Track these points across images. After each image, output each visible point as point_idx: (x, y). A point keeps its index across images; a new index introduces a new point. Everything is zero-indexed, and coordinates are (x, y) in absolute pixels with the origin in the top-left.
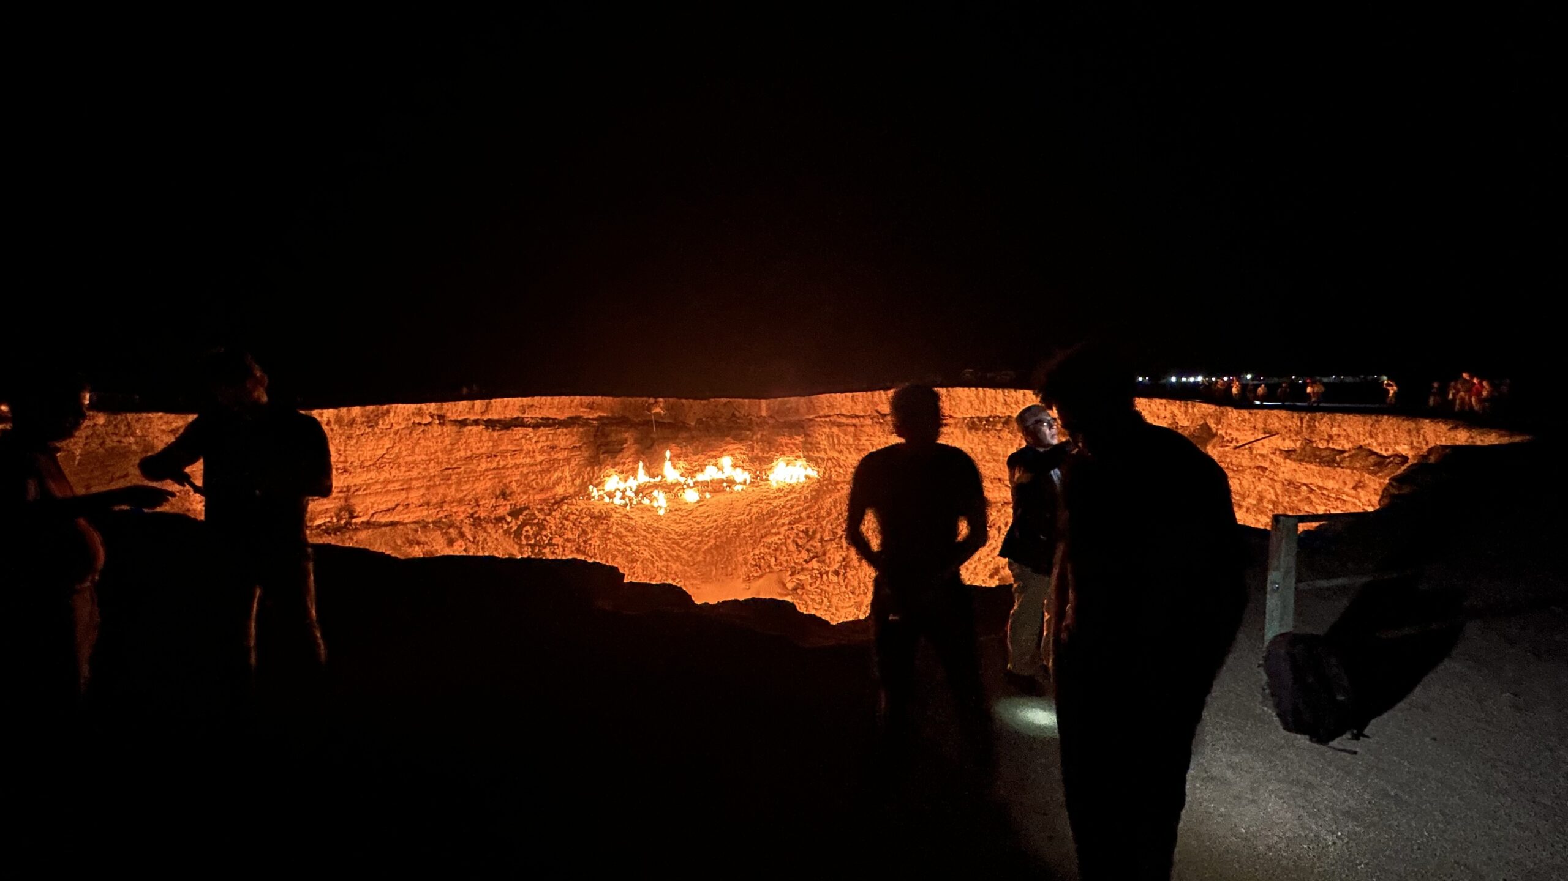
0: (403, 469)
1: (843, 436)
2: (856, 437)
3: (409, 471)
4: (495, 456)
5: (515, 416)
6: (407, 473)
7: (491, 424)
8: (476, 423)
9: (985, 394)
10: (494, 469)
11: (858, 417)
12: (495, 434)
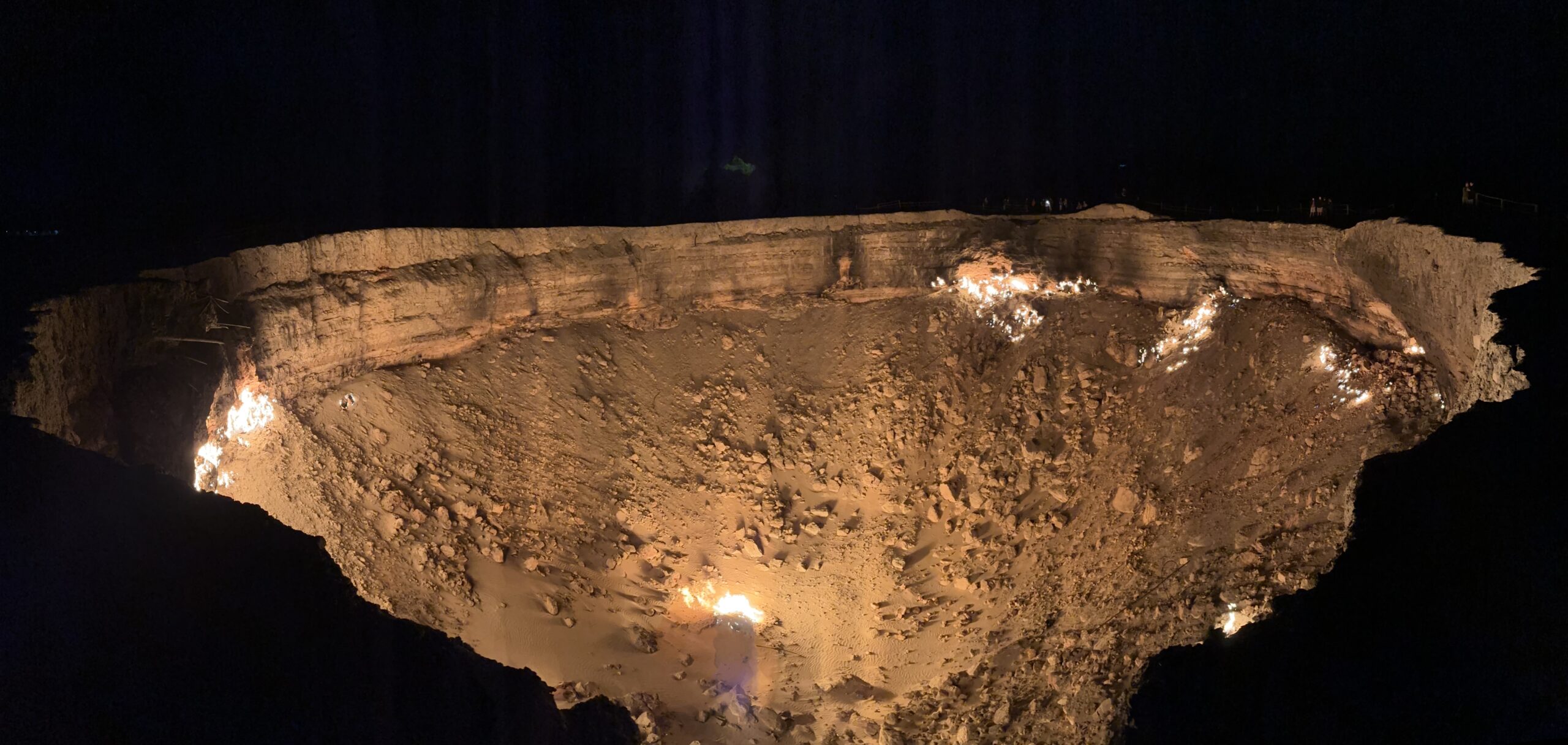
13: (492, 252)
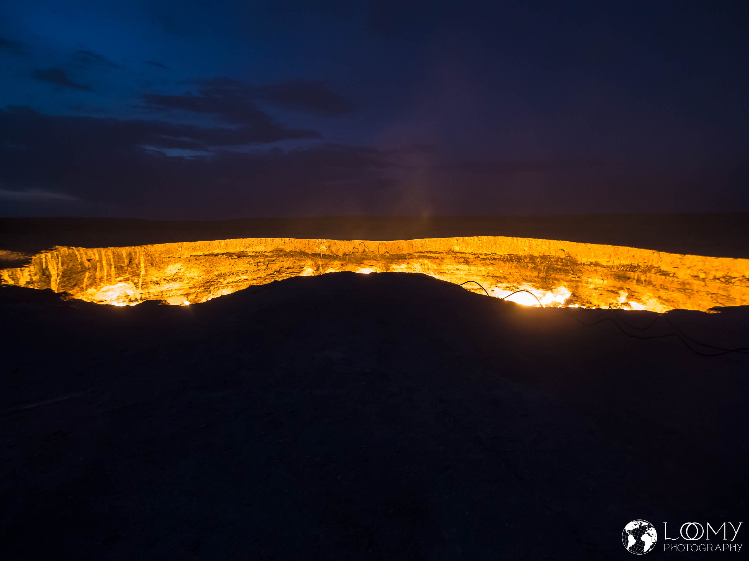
0: (186, 281)
1: (430, 264)
2: (439, 265)
3: (188, 283)
4: (233, 274)
5: (242, 250)
6: (188, 284)
7: (229, 255)
8: (223, 254)
10: (232, 282)
11: (440, 253)
12: (233, 261)
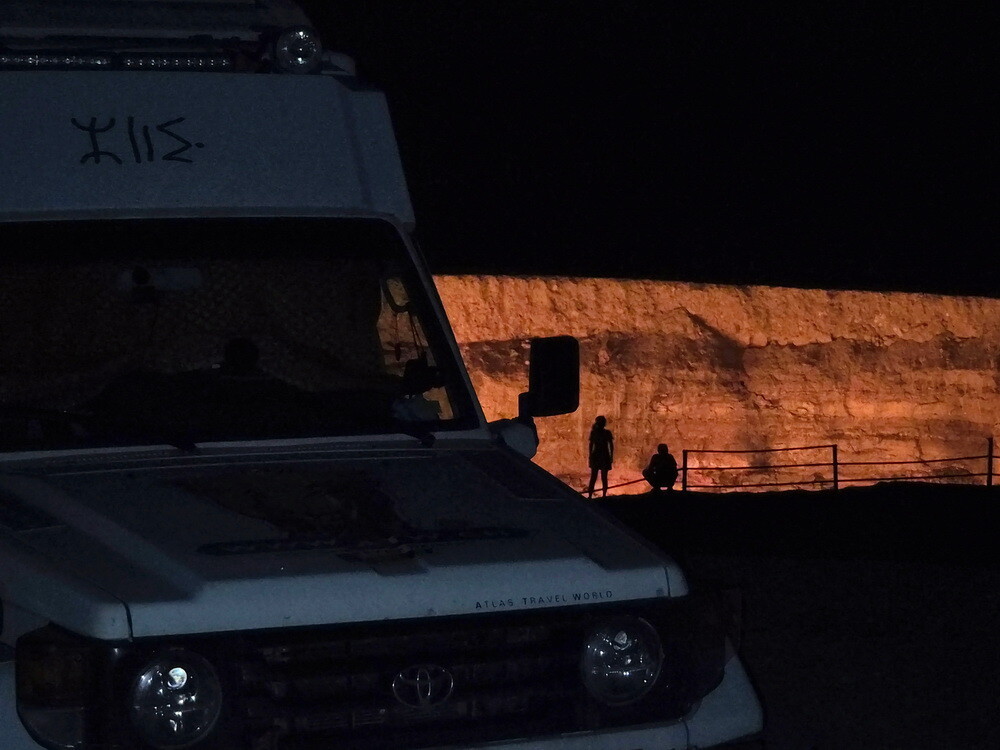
9: (501, 290)
13: (679, 329)
